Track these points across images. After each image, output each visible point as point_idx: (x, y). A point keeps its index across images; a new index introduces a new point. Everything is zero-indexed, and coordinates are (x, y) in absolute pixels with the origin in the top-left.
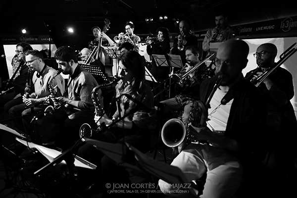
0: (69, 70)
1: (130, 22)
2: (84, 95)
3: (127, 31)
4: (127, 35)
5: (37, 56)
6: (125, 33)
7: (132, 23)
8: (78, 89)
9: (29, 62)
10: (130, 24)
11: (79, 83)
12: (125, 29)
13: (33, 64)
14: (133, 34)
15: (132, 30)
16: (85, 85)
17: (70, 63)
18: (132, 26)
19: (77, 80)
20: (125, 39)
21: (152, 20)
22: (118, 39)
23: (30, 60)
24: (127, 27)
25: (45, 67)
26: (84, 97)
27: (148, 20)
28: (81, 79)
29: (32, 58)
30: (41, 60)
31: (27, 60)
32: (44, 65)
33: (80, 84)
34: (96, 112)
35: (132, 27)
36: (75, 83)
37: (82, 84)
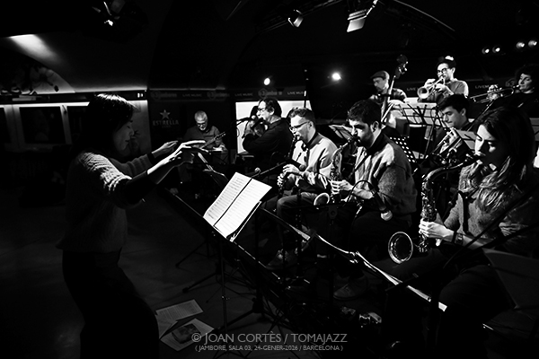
0: (368, 138)
1: (448, 58)
2: (388, 183)
3: (440, 74)
4: (441, 82)
5: (307, 118)
6: (437, 78)
7: (452, 59)
8: (380, 171)
9: (297, 127)
10: (448, 61)
11: (382, 162)
12: (437, 71)
13: (300, 131)
14: (452, 79)
15: (451, 73)
16: (393, 165)
17: (372, 127)
18: (451, 65)
19: (379, 156)
20: (437, 90)
21: (498, 50)
22: (425, 91)
23: (298, 124)
24: (441, 67)
25: (316, 135)
26: (388, 186)
27: (487, 51)
28: (388, 154)
29: (300, 121)
30: (312, 123)
31: (292, 125)
32: (314, 131)
33: (385, 163)
34: (423, 214)
35: (450, 68)
36: (375, 160)
37: (388, 164)
